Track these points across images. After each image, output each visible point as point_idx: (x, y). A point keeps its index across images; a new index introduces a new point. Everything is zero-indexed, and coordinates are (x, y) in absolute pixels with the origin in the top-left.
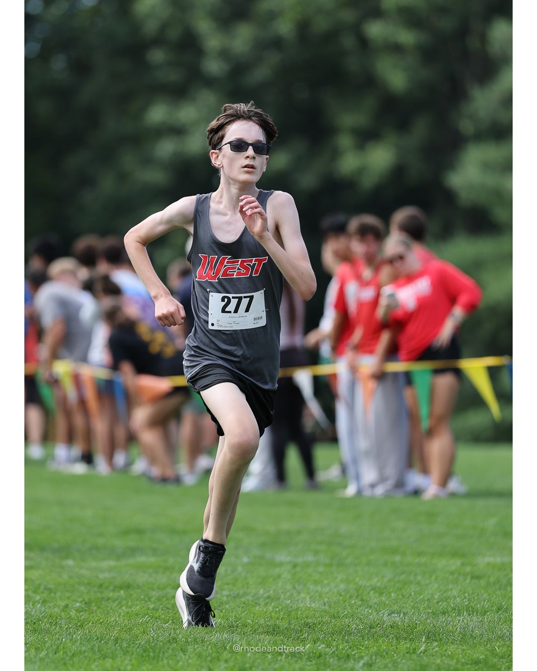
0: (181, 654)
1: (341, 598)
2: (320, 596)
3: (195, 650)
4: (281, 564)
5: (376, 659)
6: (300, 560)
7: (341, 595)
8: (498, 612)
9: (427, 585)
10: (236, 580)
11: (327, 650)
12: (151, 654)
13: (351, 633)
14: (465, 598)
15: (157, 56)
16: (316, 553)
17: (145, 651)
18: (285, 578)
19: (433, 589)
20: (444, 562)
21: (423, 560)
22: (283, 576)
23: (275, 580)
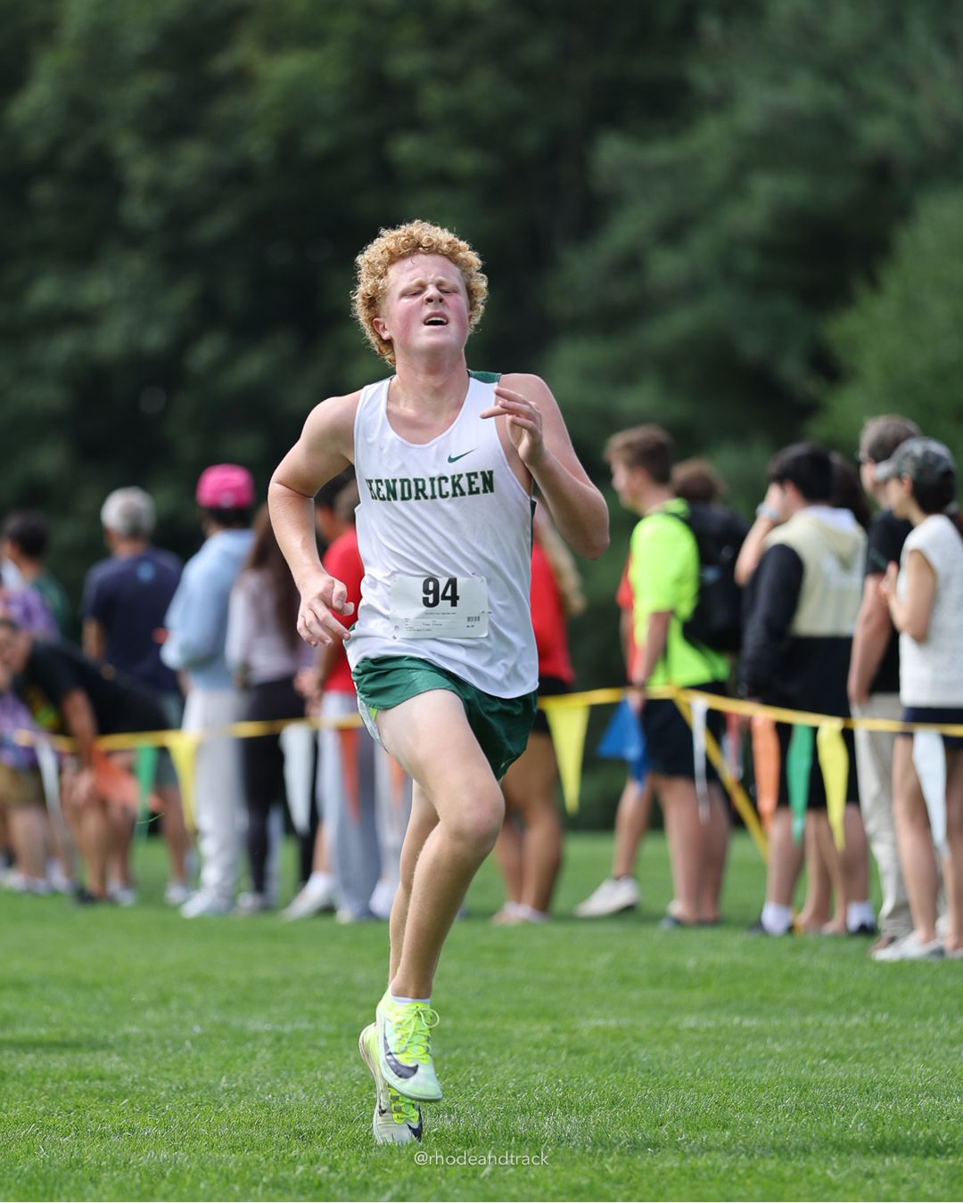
0: (90, 1186)
1: (355, 1090)
2: (321, 1088)
3: (113, 1179)
4: (256, 1036)
5: (411, 1189)
6: (287, 1029)
7: (355, 1085)
8: (611, 1108)
9: (495, 1066)
10: (183, 1063)
11: (332, 1175)
12: (41, 1188)
13: (372, 1147)
14: (557, 1086)
15: (44, 193)
16: (314, 1016)
17: (30, 1182)
18: (263, 1058)
19: (506, 1071)
20: (524, 1026)
21: (489, 1024)
22: (259, 1056)
23: (246, 1061)
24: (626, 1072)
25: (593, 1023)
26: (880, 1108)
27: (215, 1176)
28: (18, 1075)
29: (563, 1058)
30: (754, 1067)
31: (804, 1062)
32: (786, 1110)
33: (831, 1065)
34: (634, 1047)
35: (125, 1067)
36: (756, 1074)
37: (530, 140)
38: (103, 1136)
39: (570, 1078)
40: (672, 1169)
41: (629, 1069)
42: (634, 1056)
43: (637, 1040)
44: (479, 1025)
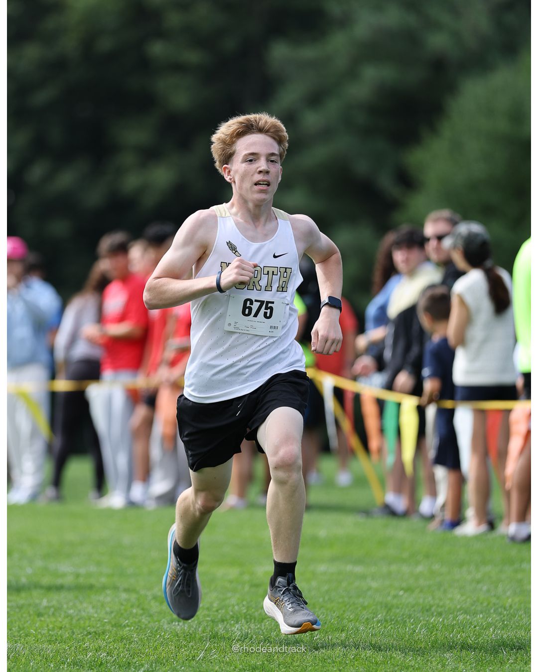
26: (435, 620)
27: (39, 658)
30: (360, 596)
31: (389, 593)
32: (378, 622)
33: (406, 595)
36: (361, 600)
37: (230, 44)
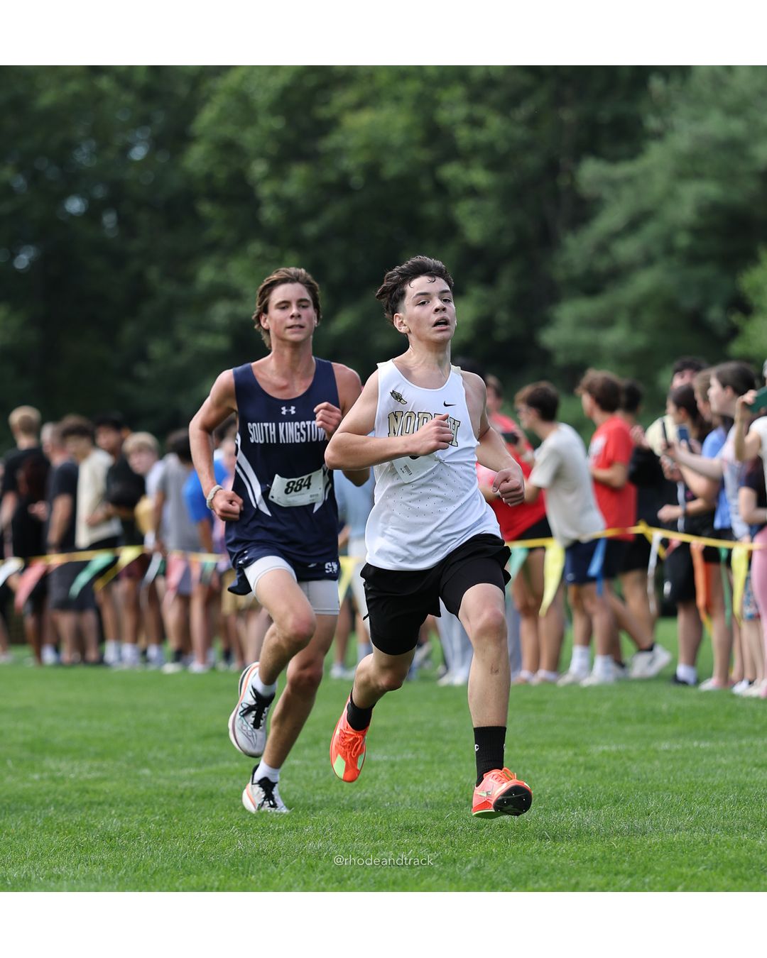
0: (273, 867)
1: (444, 798)
2: (422, 797)
4: (378, 764)
5: (484, 863)
6: (398, 759)
7: (444, 795)
8: (615, 805)
9: (537, 779)
10: (330, 784)
12: (240, 868)
14: (579, 791)
16: (416, 749)
17: (233, 865)
18: (383, 779)
19: (544, 783)
20: (555, 753)
21: (532, 752)
22: (380, 777)
23: (371, 781)
24: (623, 780)
25: (601, 748)
28: (222, 794)
29: (582, 773)
30: (709, 774)
31: (741, 770)
32: (731, 802)
33: (760, 771)
34: (629, 763)
35: (292, 786)
36: (710, 779)
38: (279, 832)
39: (588, 785)
40: (656, 844)
41: (626, 779)
42: (629, 770)
43: (630, 759)
44: (525, 753)
